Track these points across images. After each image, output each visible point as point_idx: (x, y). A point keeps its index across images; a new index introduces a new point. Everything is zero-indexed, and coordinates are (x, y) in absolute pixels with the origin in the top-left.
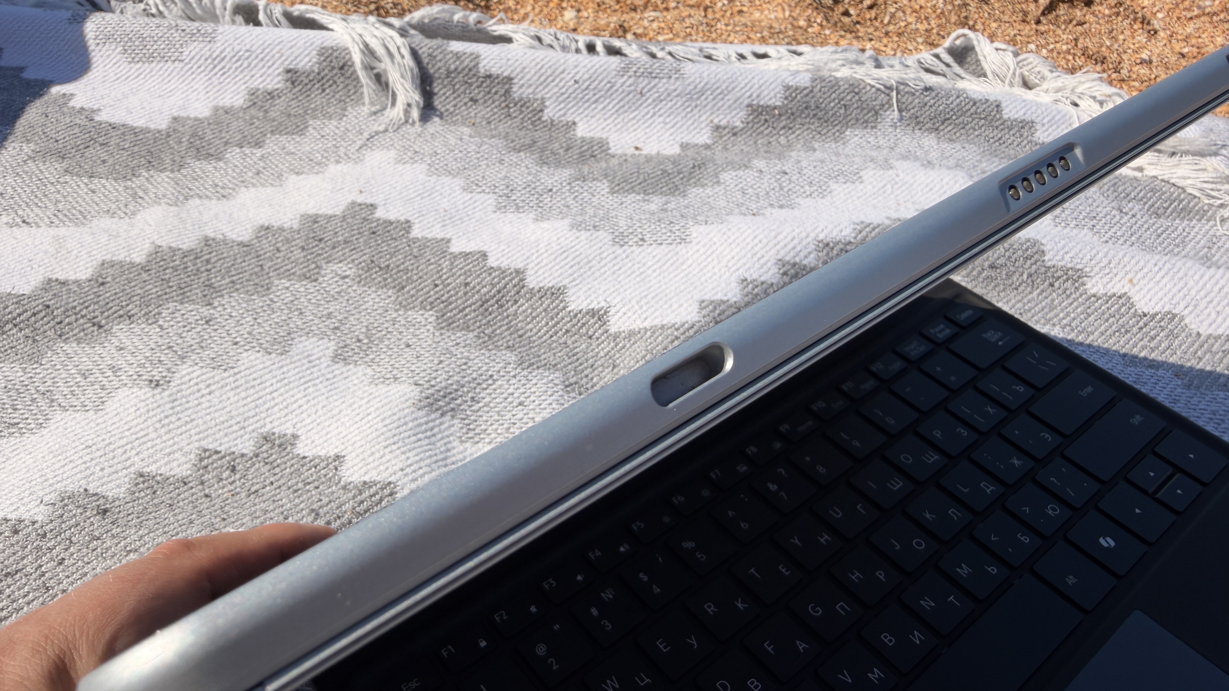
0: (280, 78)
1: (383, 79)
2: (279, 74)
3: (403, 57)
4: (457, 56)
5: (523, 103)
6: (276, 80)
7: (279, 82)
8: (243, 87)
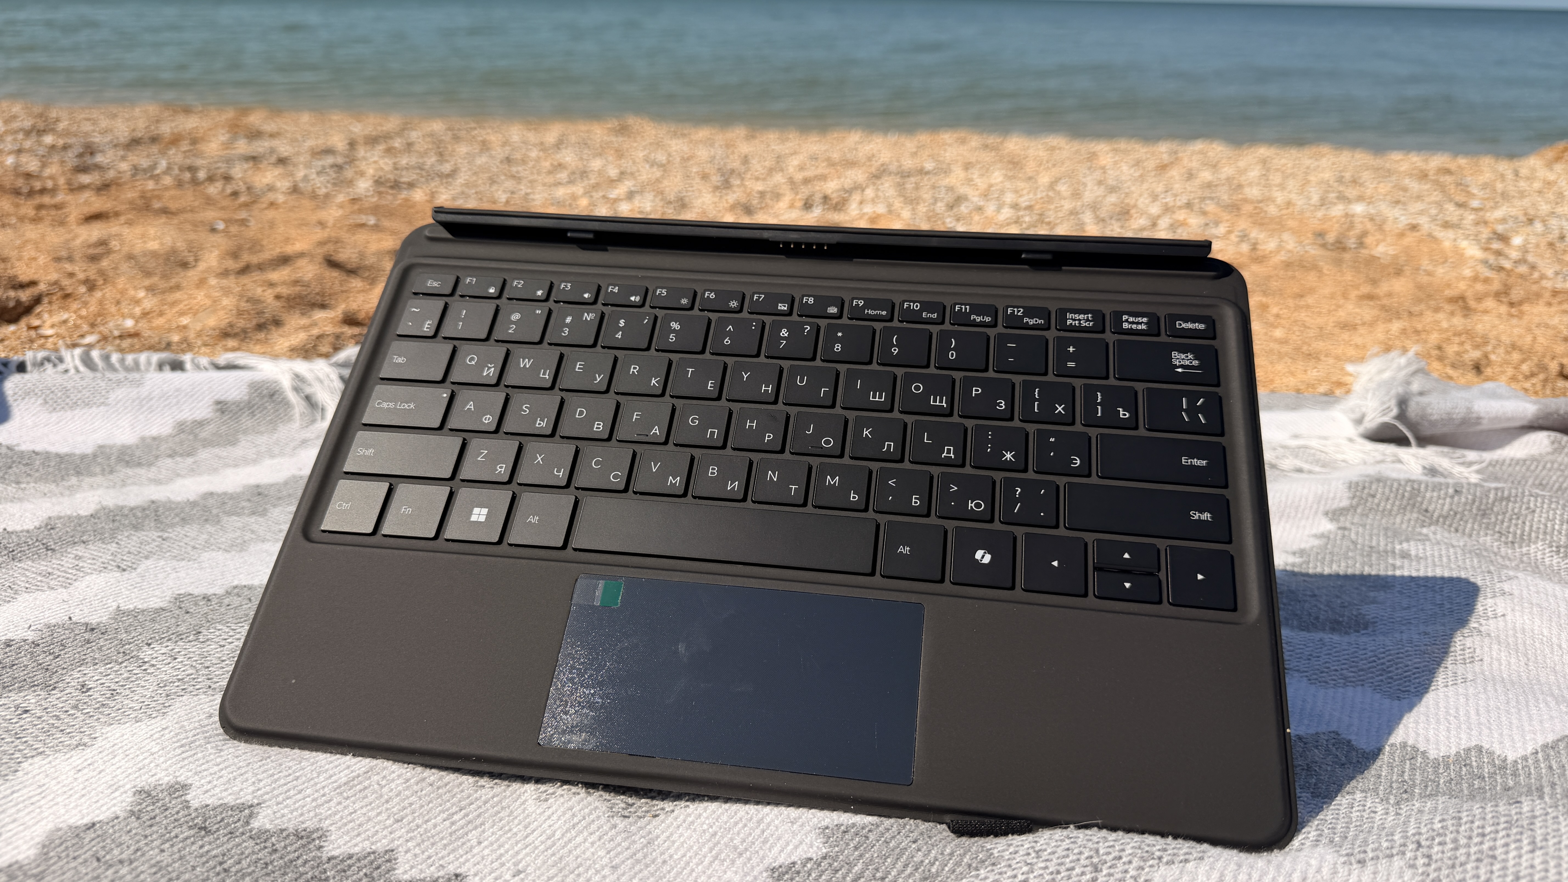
0: (209, 409)
1: (312, 401)
2: (209, 406)
3: (332, 380)
6: (206, 411)
7: (209, 413)
8: (173, 420)
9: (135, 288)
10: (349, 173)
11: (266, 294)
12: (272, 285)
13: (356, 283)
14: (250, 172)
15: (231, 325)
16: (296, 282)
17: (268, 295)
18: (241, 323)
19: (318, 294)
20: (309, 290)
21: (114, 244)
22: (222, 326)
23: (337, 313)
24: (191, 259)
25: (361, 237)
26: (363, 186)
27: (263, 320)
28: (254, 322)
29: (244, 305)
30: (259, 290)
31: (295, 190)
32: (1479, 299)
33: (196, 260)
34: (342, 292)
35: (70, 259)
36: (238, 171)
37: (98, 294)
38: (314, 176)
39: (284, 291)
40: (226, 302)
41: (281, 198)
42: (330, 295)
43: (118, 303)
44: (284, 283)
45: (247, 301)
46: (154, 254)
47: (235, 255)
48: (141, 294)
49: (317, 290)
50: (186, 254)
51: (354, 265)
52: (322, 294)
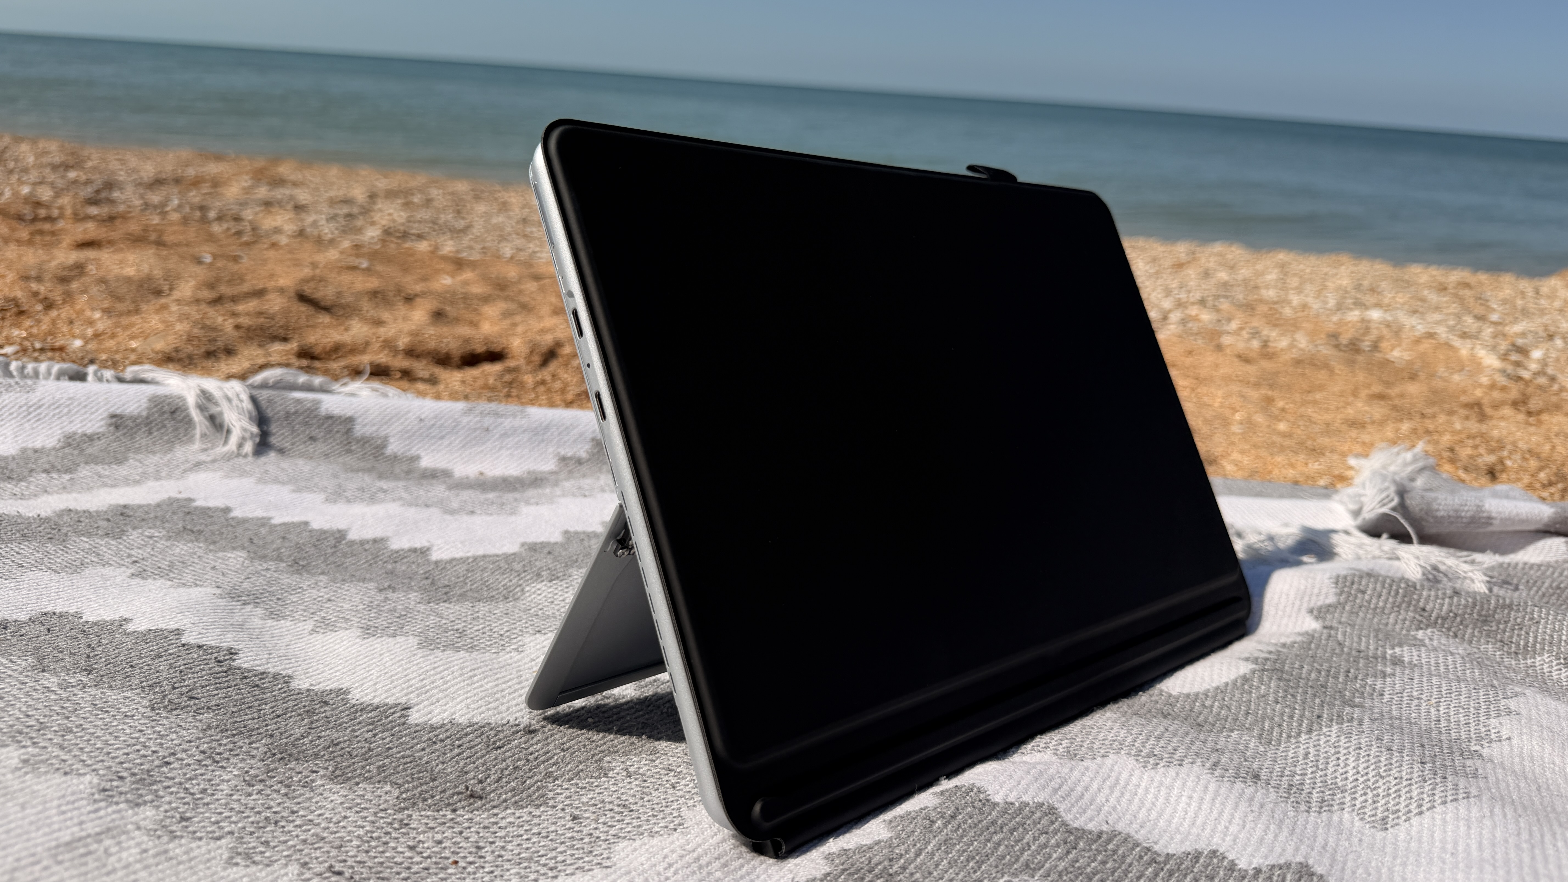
0: (102, 423)
1: (218, 421)
2: (102, 419)
3: (241, 401)
4: (298, 401)
5: (365, 441)
6: (98, 425)
7: (101, 426)
8: (60, 432)
9: (93, 309)
10: (359, 223)
11: (226, 323)
12: (234, 314)
13: (324, 319)
14: (261, 215)
15: (177, 350)
16: (260, 314)
17: (228, 325)
18: (190, 349)
19: (281, 327)
20: (273, 323)
21: (91, 268)
22: (167, 351)
23: (293, 346)
24: (166, 288)
25: (346, 278)
26: (372, 234)
27: (213, 348)
28: (203, 350)
29: (196, 331)
30: (220, 320)
31: (301, 233)
32: (1496, 406)
33: (171, 289)
34: (308, 326)
35: (39, 279)
36: (248, 214)
37: (54, 313)
38: (323, 222)
39: (245, 321)
40: (179, 327)
41: (283, 240)
42: (294, 329)
43: (71, 322)
44: (247, 314)
45: (202, 328)
46: (128, 280)
47: (211, 286)
48: (97, 315)
49: (281, 323)
50: (161, 282)
51: (329, 303)
52: (286, 327)
